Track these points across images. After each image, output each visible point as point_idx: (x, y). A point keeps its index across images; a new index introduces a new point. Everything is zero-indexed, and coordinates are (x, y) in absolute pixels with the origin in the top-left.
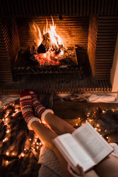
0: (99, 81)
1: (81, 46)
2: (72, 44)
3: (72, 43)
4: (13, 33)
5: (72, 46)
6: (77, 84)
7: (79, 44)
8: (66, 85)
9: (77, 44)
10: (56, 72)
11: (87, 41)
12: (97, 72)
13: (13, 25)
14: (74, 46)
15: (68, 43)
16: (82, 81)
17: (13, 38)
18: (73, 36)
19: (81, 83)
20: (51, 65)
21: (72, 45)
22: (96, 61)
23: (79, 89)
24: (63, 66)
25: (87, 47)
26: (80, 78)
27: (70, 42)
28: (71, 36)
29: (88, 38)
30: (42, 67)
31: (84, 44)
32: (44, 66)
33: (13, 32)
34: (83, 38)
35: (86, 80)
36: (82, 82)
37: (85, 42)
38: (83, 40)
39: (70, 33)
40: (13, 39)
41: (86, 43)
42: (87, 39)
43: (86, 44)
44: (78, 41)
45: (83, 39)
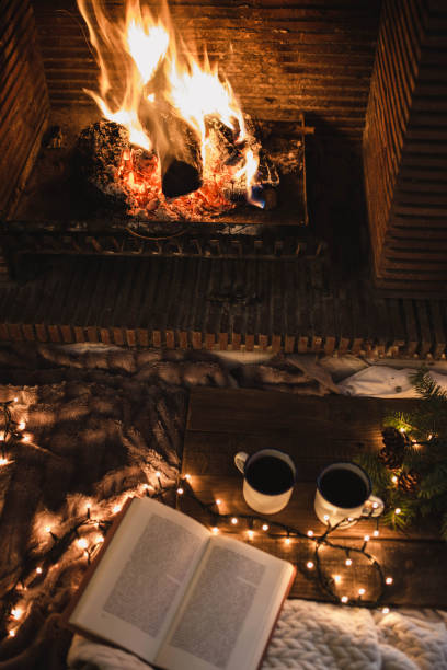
0: (400, 301)
1: (334, 118)
2: (289, 107)
3: (290, 102)
4: (8, 52)
5: (292, 118)
6: (298, 314)
7: (323, 108)
8: (246, 316)
9: (317, 108)
10: (204, 254)
11: (364, 99)
12: (398, 266)
13: (9, 15)
14: (301, 117)
15: (271, 101)
16: (324, 299)
17: (11, 79)
18: (299, 71)
19: (317, 306)
20: (182, 217)
21: (288, 112)
22: (398, 215)
23: (306, 339)
24: (237, 227)
25: (364, 125)
26: (313, 283)
27: (283, 99)
28: (289, 70)
29: (368, 84)
30: (139, 231)
31: (351, 109)
32: (151, 224)
33: (11, 46)
34: (344, 83)
35: (342, 296)
36: (321, 302)
37: (352, 99)
38: (343, 93)
39: (286, 54)
40: (8, 84)
41: (356, 104)
42: (363, 89)
43: (357, 109)
44: (323, 95)
45: (347, 88)
